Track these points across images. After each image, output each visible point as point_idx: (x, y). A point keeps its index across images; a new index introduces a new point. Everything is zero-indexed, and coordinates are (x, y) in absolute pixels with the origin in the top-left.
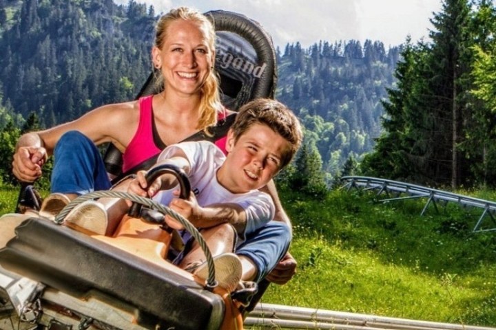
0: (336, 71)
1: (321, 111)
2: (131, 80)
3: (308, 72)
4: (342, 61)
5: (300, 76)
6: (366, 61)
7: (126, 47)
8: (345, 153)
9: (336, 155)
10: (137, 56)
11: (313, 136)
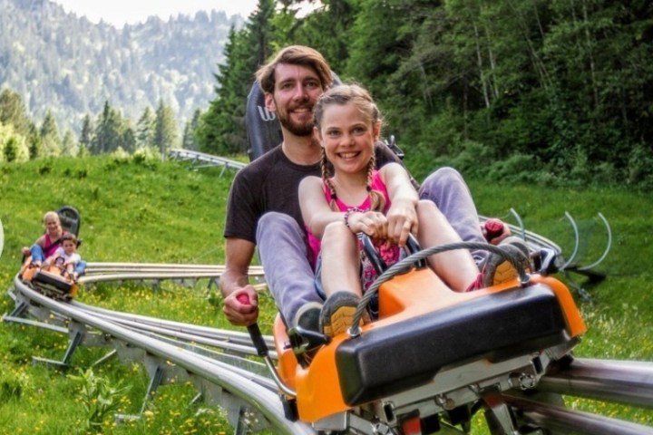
0: (188, 34)
1: (177, 66)
2: (22, 44)
3: (166, 35)
4: (192, 24)
5: (159, 38)
6: (212, 25)
7: (17, 17)
8: (197, 100)
9: (189, 102)
10: (26, 24)
11: (171, 87)
